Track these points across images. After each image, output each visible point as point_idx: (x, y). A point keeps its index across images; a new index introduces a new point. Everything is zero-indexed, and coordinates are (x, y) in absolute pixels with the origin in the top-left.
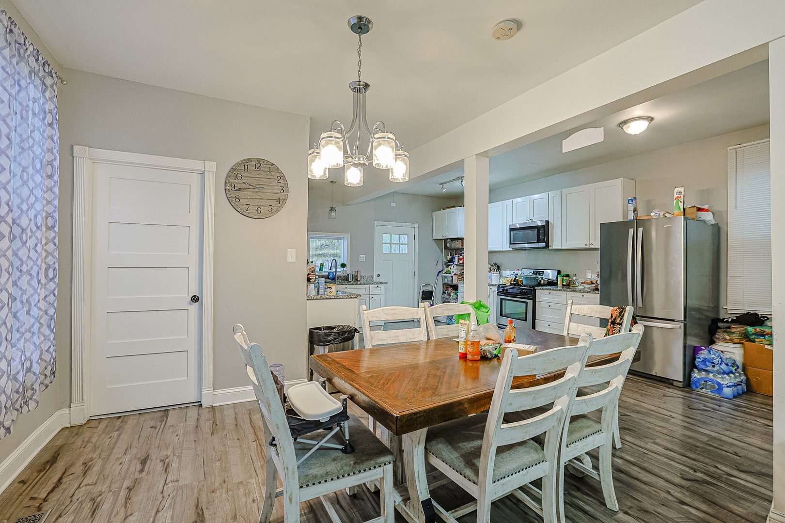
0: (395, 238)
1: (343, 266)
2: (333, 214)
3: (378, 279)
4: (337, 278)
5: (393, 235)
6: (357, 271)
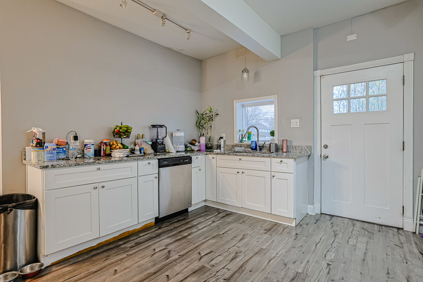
0: (359, 89)
1: (272, 134)
2: (245, 75)
3: (325, 152)
4: (258, 148)
5: (352, 85)
6: (283, 140)
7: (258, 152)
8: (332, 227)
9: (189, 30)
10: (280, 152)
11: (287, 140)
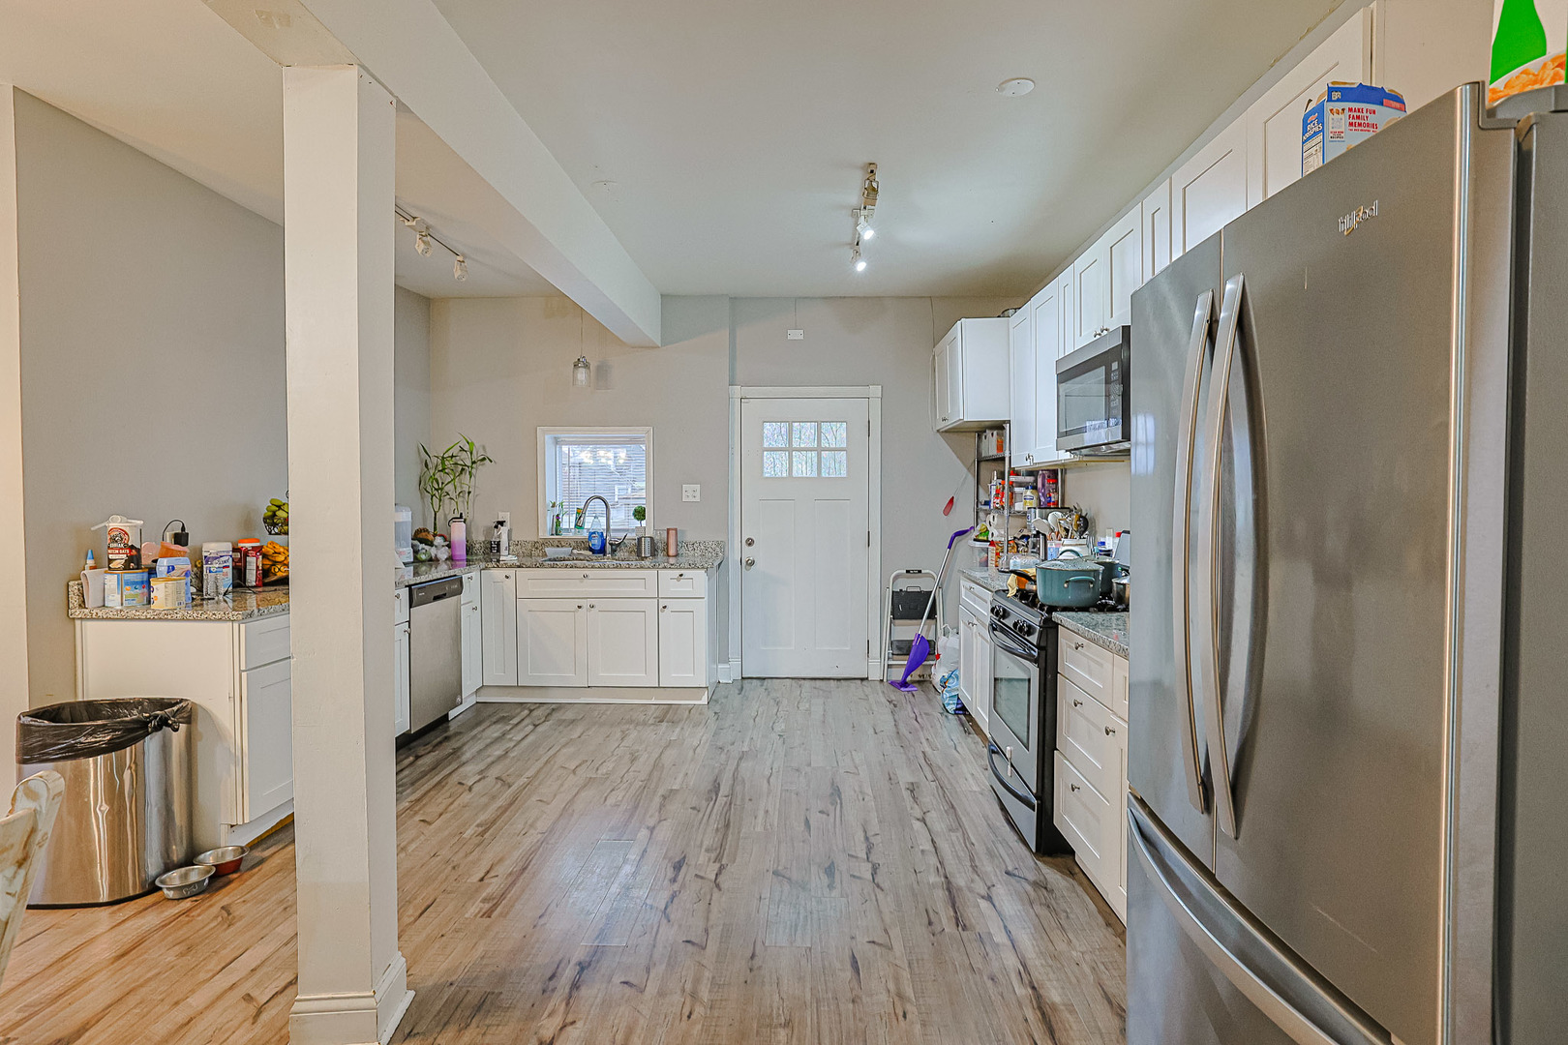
0: (805, 433)
1: (640, 514)
2: (582, 374)
3: (749, 553)
4: (608, 548)
5: (796, 424)
6: (668, 530)
7: (608, 560)
8: (768, 694)
9: (464, 255)
10: (661, 556)
11: (676, 530)
